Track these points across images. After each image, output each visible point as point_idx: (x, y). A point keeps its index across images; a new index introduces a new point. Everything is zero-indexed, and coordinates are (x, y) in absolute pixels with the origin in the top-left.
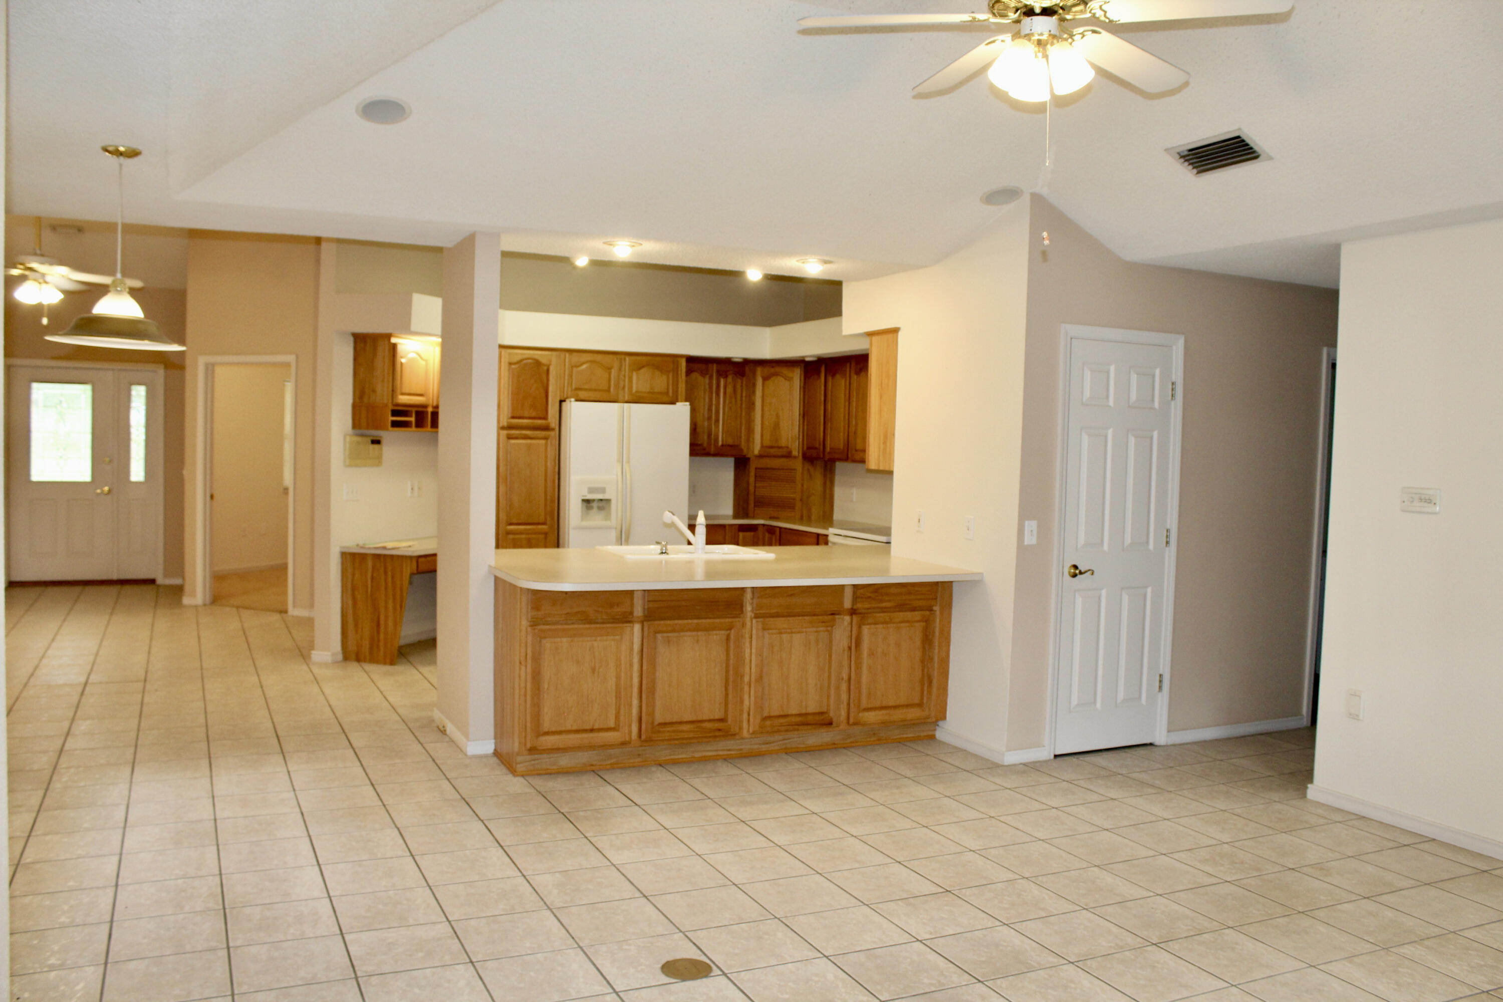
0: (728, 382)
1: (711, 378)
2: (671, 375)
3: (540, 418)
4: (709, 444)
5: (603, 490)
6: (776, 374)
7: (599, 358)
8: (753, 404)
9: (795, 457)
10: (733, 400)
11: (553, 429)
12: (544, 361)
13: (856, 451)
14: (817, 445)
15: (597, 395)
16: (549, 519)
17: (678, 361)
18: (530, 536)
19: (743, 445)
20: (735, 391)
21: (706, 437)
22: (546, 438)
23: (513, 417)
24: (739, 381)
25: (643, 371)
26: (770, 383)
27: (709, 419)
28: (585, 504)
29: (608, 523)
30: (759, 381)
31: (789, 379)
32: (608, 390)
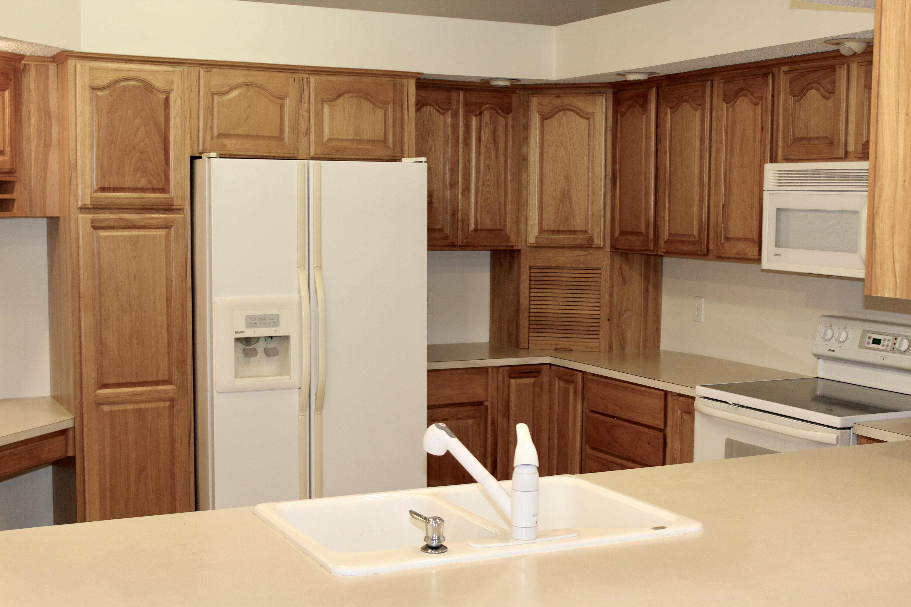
0: (483, 124)
1: (455, 115)
2: (390, 108)
3: (154, 190)
4: (454, 228)
5: (274, 321)
6: (564, 109)
7: (261, 78)
8: (526, 159)
9: (599, 248)
10: (493, 152)
11: (180, 210)
12: (159, 82)
13: (728, 239)
14: (643, 229)
15: (261, 147)
16: (175, 373)
17: (402, 86)
18: (143, 406)
19: (510, 229)
20: (495, 139)
21: (448, 217)
22: (167, 226)
23: (103, 189)
24: (502, 121)
25: (340, 101)
26: (553, 123)
27: (453, 185)
28: (241, 346)
29: (283, 380)
30: (536, 121)
31: (587, 116)
32: (280, 138)
